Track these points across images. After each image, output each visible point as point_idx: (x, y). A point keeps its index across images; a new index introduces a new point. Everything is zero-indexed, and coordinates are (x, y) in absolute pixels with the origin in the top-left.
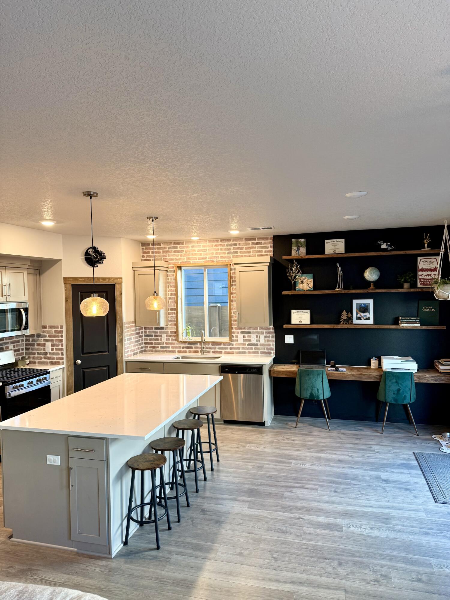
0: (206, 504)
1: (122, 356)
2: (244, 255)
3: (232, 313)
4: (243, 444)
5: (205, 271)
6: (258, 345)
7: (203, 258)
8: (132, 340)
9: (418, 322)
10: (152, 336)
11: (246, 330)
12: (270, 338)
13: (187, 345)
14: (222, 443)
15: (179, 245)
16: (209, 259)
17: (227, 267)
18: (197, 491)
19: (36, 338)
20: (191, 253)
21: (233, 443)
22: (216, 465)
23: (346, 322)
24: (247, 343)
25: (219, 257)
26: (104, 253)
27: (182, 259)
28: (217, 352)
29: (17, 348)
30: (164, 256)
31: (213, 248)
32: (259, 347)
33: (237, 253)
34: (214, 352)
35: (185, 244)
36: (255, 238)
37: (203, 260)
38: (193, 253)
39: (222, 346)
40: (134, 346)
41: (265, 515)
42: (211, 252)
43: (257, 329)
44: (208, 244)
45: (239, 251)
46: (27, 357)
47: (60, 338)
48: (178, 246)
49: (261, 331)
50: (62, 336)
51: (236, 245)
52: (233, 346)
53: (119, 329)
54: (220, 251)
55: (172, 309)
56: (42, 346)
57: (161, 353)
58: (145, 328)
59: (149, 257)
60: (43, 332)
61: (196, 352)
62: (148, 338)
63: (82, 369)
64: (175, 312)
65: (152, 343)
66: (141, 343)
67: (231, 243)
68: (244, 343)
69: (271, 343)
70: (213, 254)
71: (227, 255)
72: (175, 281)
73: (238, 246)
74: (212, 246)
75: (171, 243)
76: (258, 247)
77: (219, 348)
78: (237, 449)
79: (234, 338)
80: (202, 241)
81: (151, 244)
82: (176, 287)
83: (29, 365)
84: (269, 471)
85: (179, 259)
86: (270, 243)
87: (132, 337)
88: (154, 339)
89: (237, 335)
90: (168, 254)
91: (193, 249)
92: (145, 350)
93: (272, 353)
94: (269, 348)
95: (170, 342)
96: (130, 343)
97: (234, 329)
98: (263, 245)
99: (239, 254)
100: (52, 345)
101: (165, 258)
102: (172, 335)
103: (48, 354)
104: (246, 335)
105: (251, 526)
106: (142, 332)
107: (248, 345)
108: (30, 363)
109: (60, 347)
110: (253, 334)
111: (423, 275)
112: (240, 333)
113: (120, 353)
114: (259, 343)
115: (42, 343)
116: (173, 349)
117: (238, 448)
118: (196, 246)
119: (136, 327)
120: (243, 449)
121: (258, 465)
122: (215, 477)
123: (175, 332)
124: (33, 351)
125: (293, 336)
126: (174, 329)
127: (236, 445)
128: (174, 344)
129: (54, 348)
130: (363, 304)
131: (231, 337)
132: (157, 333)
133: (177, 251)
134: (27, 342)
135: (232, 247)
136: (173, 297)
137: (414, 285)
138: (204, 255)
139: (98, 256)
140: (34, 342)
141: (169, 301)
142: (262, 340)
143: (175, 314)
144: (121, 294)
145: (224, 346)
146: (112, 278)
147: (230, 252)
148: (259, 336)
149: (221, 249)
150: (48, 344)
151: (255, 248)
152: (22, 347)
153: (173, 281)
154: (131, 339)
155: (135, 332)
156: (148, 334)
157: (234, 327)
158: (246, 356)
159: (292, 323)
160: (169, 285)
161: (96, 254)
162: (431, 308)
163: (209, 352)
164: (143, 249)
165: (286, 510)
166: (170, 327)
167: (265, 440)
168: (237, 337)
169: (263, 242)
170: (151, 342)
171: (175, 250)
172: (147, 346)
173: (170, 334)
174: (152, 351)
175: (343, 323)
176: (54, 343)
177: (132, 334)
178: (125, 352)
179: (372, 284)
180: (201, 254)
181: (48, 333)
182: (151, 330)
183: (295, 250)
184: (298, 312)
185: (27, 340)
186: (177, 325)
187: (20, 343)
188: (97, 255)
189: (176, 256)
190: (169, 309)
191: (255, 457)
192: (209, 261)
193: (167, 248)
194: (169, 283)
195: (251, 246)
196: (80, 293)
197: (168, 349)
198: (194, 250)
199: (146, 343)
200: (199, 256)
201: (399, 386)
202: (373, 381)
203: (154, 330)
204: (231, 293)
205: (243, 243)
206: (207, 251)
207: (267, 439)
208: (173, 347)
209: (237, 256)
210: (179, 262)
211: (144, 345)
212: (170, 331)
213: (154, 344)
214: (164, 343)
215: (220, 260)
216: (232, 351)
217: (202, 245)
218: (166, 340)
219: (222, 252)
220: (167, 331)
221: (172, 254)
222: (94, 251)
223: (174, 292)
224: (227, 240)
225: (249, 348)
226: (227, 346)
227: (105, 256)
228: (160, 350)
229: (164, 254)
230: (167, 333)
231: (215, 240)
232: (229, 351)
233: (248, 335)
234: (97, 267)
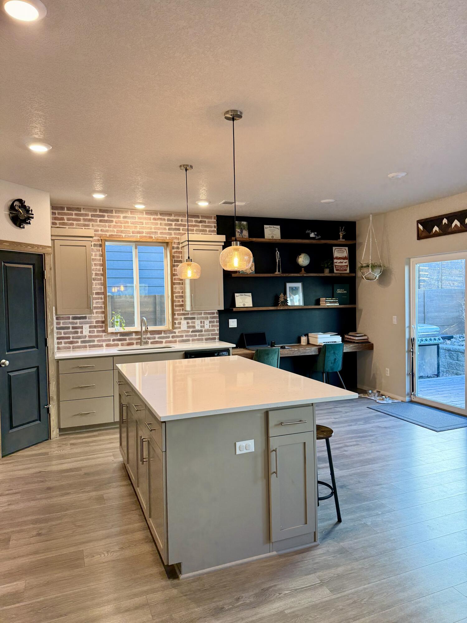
1: (53, 353)
3: (174, 297)
6: (202, 332)
7: (139, 232)
9: (337, 301)
10: (68, 328)
11: (190, 316)
12: (214, 323)
13: (119, 337)
15: (106, 213)
16: (145, 234)
20: (123, 225)
23: (283, 304)
24: (191, 330)
25: (159, 233)
26: (32, 211)
27: (111, 231)
28: (155, 343)
30: (85, 225)
31: (151, 221)
32: (203, 333)
33: (179, 229)
34: (152, 343)
35: (115, 213)
36: (199, 216)
37: (139, 235)
38: (126, 225)
39: (163, 335)
42: (149, 226)
43: (201, 314)
44: (145, 216)
45: (181, 228)
48: (106, 214)
49: (205, 316)
51: (178, 220)
52: (175, 335)
53: (50, 316)
54: (159, 226)
57: (82, 349)
59: (63, 225)
62: (62, 331)
63: (8, 372)
64: (102, 296)
65: (69, 338)
67: (172, 218)
68: (188, 330)
69: (216, 328)
70: (151, 228)
71: (167, 231)
72: (101, 258)
73: (180, 222)
74: (150, 219)
75: (95, 210)
76: (202, 225)
77: (159, 338)
79: (177, 326)
81: (66, 208)
82: (103, 265)
85: (107, 231)
86: (213, 222)
88: (71, 331)
89: (180, 321)
90: (90, 223)
93: (217, 338)
94: (214, 334)
95: (96, 334)
97: (176, 314)
98: (207, 224)
99: (181, 231)
102: (98, 326)
104: (190, 321)
107: (192, 332)
110: (197, 319)
111: (337, 263)
112: (183, 319)
114: (203, 329)
116: (99, 343)
118: (130, 217)
123: (103, 322)
125: (236, 320)
126: (101, 317)
128: (101, 336)
130: (295, 287)
131: (173, 324)
132: (76, 323)
133: (104, 220)
135: (173, 223)
136: (99, 277)
137: (332, 271)
138: (139, 229)
139: (26, 213)
142: (207, 325)
143: (101, 299)
145: (165, 335)
146: (41, 245)
147: (171, 228)
148: (204, 322)
149: (161, 224)
151: (198, 226)
153: (99, 258)
156: (61, 325)
157: (176, 313)
158: (190, 343)
159: (236, 306)
162: (343, 290)
163: (148, 343)
164: (53, 213)
166: (95, 315)
168: (180, 323)
169: (207, 220)
170: (67, 335)
171: (100, 218)
172: (61, 342)
173: (95, 324)
174: (69, 348)
175: (281, 305)
179: (303, 269)
180: (136, 227)
182: (66, 321)
183: (239, 232)
184: (241, 295)
186: (105, 313)
188: (24, 211)
189: (103, 226)
192: (146, 236)
193: (90, 215)
195: (194, 223)
196: (3, 263)
197: (92, 344)
198: (127, 222)
200: (134, 230)
201: (335, 356)
202: (314, 354)
205: (186, 220)
206: (143, 224)
208: (98, 341)
209: (179, 234)
210: (106, 235)
212: (94, 320)
213: (71, 338)
214: (86, 336)
215: (159, 237)
216: (174, 340)
217: (136, 216)
218: (90, 332)
219: (161, 228)
220: (91, 321)
221: (96, 223)
222: (20, 205)
223: (100, 271)
224: (168, 214)
225: (193, 335)
226: (168, 335)
227: (33, 214)
228: (80, 346)
229: (85, 223)
230: (91, 324)
231: (153, 213)
232: (171, 340)
233: (192, 321)
234: (24, 228)
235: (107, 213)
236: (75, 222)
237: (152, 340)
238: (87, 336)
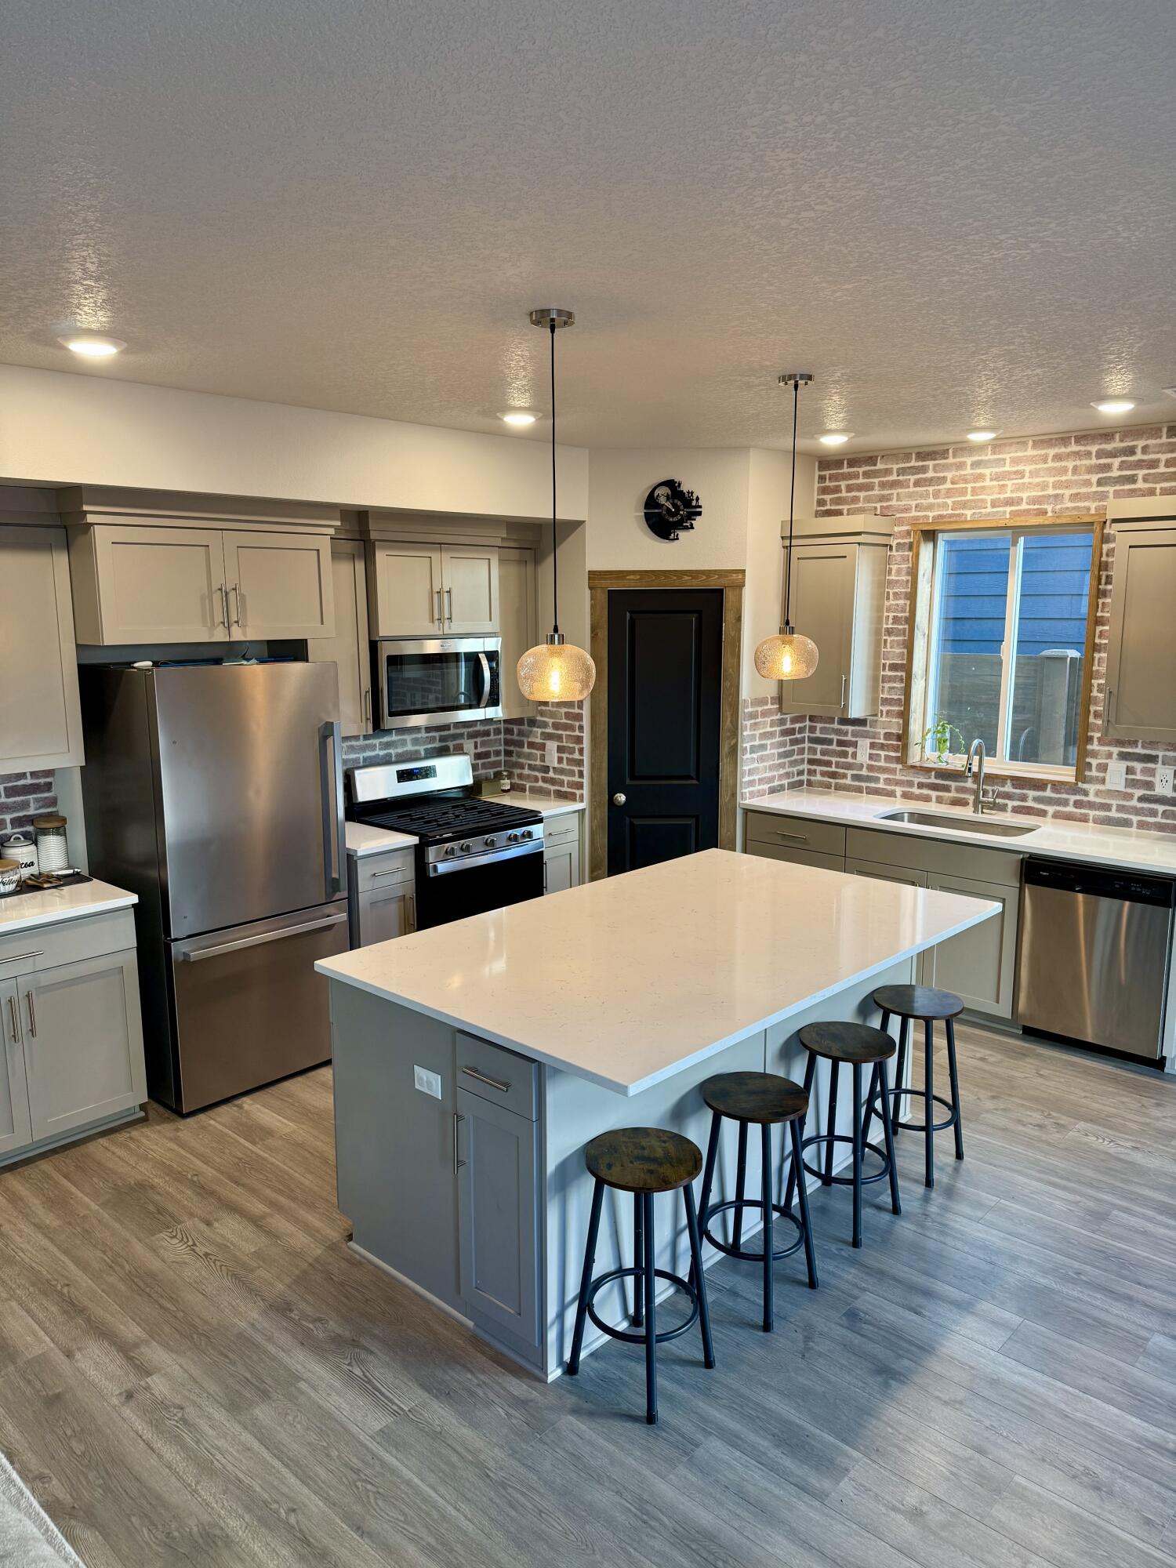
0: (868, 1297)
1: (734, 795)
2: (1158, 486)
3: (1095, 689)
4: (1064, 1120)
5: (1015, 543)
7: (1009, 502)
8: (768, 752)
10: (829, 742)
11: (1139, 750)
13: (933, 780)
14: (994, 1097)
15: (932, 459)
16: (1028, 504)
17: (1092, 531)
18: (856, 1243)
19: (525, 727)
20: (969, 486)
21: (1031, 1109)
22: (950, 1170)
24: (1138, 793)
25: (1067, 497)
26: (698, 499)
27: (939, 505)
28: (1028, 811)
29: (484, 750)
30: (883, 498)
31: (1046, 466)
33: (1132, 479)
34: (1016, 810)
35: (953, 457)
37: (1008, 509)
38: (977, 485)
39: (1048, 793)
40: (771, 768)
41: (1053, 1397)
42: (1041, 479)
44: (1030, 452)
45: (1141, 473)
46: (505, 773)
47: (577, 733)
48: (931, 463)
50: (581, 728)
51: (1131, 451)
52: (1085, 798)
53: (729, 719)
54: (1069, 476)
55: (894, 667)
56: (537, 750)
57: (855, 793)
58: (812, 719)
59: (838, 504)
60: (542, 714)
61: (962, 803)
62: (819, 747)
63: (630, 817)
64: (904, 674)
65: (828, 764)
66: (796, 760)
67: (1117, 444)
68: (1129, 790)
70: (1044, 486)
71: (1094, 488)
72: (909, 578)
73: (1139, 456)
74: (1044, 459)
75: (907, 457)
77: (1035, 799)
78: (1036, 1133)
79: (1094, 773)
80: (1011, 444)
81: (845, 462)
82: (912, 597)
83: (512, 792)
84: (1120, 1238)
85: (930, 507)
87: (769, 742)
88: (835, 750)
89: (1105, 761)
90: (895, 492)
91: (978, 471)
92: (808, 780)
95: (882, 764)
96: (762, 759)
97: (1095, 740)
99: (1140, 485)
100: (560, 749)
101: (885, 504)
102: (888, 745)
103: (551, 770)
104: (1138, 766)
105: (988, 1423)
106: (801, 730)
107: (1141, 799)
108: (514, 787)
109: (576, 756)
110: (1164, 764)
112: (1115, 756)
113: (727, 786)
115: (539, 740)
116: (888, 787)
117: (1041, 1127)
118: (989, 461)
119: (782, 714)
120: (1057, 1135)
121: (1091, 1204)
122: (933, 1209)
123: (899, 737)
124: (520, 760)
126: (896, 726)
127: (1037, 1117)
128: (893, 771)
129: (564, 756)
131: (1082, 768)
132: (846, 734)
133: (925, 480)
134: (509, 737)
135: (1116, 462)
136: (901, 627)
138: (1012, 491)
139: (682, 507)
140: (522, 738)
141: (886, 641)
143: (901, 680)
144: (739, 619)
145: (1054, 795)
146: (716, 571)
147: (1105, 478)
149: (1075, 469)
150: (552, 746)
152: (495, 748)
153: (905, 578)
154: (763, 747)
155: (778, 729)
156: (818, 734)
157: (1096, 735)
158: (1129, 835)
160: (891, 592)
161: (676, 501)
163: (1003, 808)
164: (822, 478)
165: (1137, 1403)
166: (884, 719)
167: (1148, 1121)
168: (1103, 768)
170: (826, 758)
171: (916, 477)
172: (815, 771)
173: (882, 741)
174: (829, 786)
176: (564, 744)
177: (771, 735)
178: (741, 782)
180: (1003, 488)
181: (551, 717)
182: (828, 725)
185: (509, 731)
186: (905, 715)
187: (492, 737)
188: (679, 503)
189: (921, 496)
190: (884, 665)
191: (1090, 1173)
192: (1028, 511)
193: (895, 471)
194: (890, 582)
196: (628, 614)
197: (873, 785)
198: (981, 477)
199: (811, 762)
200: (998, 496)
203: (836, 726)
204: (1099, 621)
205: (1162, 445)
206: (1023, 477)
207: (1158, 1119)
208: (888, 781)
209: (1133, 493)
210: (927, 517)
211: (805, 766)
212: (882, 732)
213: (833, 766)
214: (862, 765)
215: (1067, 508)
216: (1081, 814)
217: (1007, 456)
218: (871, 757)
219: (1076, 481)
220: (875, 733)
221: (907, 490)
222: (670, 493)
223: (905, 612)
224: (1101, 435)
225: (1142, 808)
226: (1064, 796)
227: (700, 507)
228: (850, 785)
229: (882, 492)
230: (875, 738)
231: (1056, 439)
232: (1070, 812)
233: (1145, 765)
234: (677, 539)
235: (935, 459)
236: (862, 494)
237: (1016, 803)
238: (865, 766)
